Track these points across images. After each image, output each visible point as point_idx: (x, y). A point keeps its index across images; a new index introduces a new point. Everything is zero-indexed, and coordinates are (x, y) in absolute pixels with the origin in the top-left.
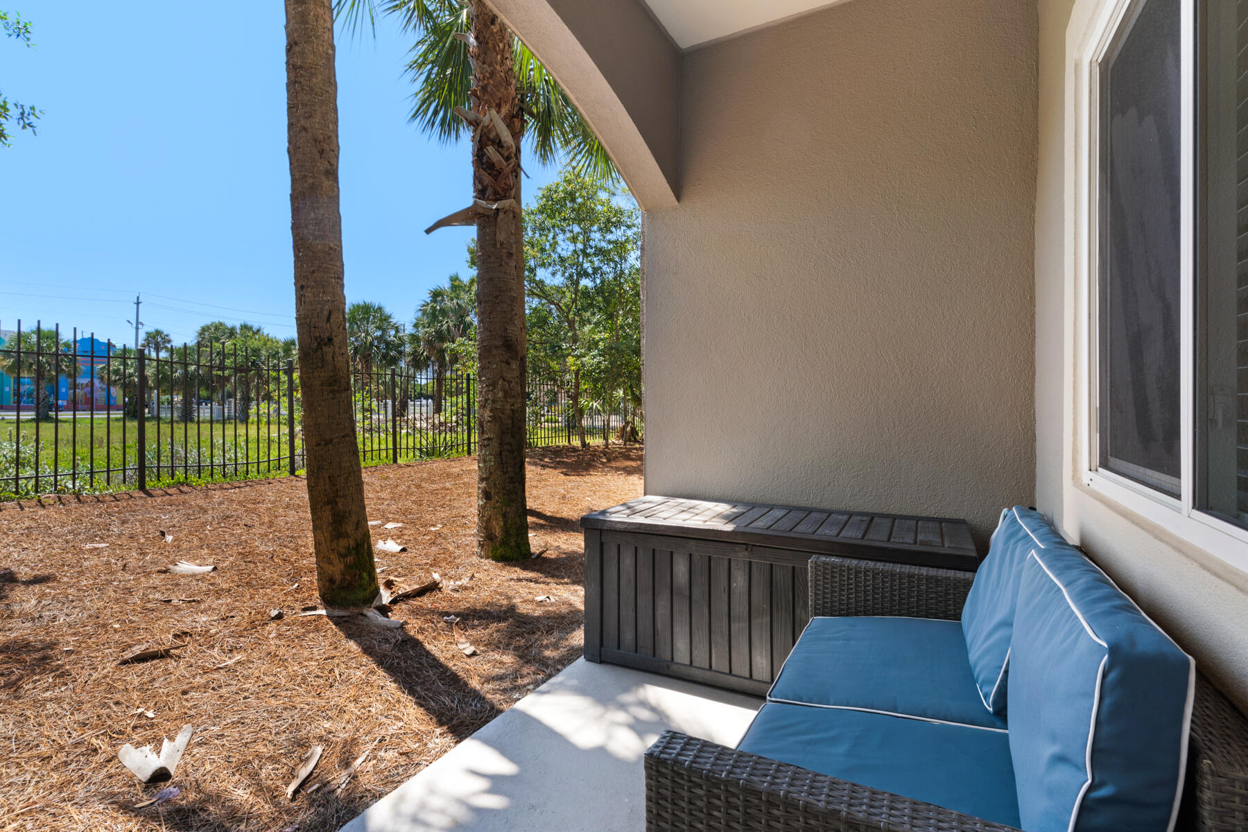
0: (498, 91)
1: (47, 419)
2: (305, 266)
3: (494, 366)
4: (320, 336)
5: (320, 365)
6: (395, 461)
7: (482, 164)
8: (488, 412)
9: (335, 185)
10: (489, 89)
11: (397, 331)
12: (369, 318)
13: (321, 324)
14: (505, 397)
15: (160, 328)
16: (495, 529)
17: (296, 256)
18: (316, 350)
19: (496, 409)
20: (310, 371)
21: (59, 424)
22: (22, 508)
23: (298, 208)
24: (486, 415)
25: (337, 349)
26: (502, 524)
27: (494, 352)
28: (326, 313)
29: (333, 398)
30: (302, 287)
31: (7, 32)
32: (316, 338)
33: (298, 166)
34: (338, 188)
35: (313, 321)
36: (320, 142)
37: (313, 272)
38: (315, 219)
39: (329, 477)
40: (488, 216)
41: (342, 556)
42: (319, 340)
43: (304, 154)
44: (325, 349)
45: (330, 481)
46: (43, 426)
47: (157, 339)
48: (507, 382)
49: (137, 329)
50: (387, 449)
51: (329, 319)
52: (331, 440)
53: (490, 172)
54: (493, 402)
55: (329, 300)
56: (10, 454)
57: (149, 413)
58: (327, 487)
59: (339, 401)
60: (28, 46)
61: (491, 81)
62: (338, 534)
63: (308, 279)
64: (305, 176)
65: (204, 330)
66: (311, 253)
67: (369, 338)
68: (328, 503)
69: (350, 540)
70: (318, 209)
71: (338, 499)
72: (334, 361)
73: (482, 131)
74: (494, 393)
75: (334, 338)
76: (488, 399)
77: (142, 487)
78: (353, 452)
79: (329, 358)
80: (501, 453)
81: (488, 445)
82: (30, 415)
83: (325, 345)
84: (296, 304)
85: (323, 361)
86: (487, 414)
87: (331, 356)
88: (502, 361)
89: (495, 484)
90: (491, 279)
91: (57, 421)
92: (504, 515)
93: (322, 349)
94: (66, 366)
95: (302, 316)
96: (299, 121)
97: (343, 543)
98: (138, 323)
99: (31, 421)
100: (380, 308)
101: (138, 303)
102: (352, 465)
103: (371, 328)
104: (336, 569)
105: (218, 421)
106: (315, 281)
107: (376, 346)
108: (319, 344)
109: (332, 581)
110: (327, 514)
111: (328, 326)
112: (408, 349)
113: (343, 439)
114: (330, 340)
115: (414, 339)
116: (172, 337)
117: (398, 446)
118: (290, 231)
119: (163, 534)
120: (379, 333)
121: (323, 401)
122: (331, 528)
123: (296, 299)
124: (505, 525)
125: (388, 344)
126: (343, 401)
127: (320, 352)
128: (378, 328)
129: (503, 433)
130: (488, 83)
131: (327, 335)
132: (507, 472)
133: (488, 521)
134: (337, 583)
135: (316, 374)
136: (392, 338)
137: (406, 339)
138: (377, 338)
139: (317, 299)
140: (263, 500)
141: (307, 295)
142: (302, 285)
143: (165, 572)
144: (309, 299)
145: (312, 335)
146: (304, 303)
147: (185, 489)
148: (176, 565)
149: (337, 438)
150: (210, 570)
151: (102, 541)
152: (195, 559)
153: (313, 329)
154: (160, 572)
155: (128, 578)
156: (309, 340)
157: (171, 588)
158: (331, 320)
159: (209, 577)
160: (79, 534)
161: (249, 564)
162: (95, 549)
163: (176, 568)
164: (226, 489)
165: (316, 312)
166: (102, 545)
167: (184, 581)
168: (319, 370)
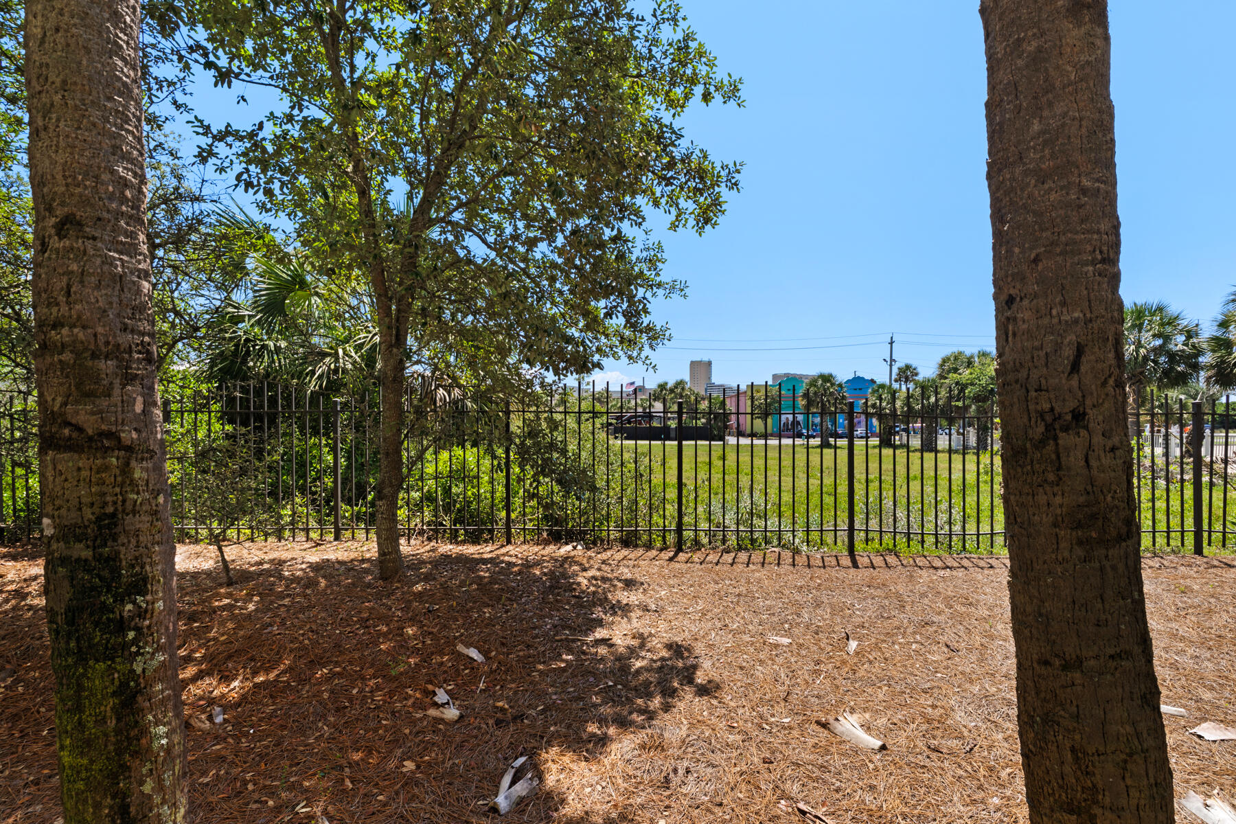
1: (828, 446)
2: (1017, 250)
4: (1052, 409)
6: (1198, 550)
9: (1099, 31)
11: (1189, 336)
12: (1142, 324)
13: (1053, 382)
15: (909, 362)
17: (998, 235)
18: (1042, 443)
20: (1026, 489)
21: (838, 451)
22: (748, 565)
23: (1001, 124)
25: (1098, 439)
28: (1068, 352)
30: (1010, 301)
32: (1041, 415)
34: (1107, 39)
35: (1035, 375)
37: (1036, 260)
38: (1042, 132)
42: (1049, 418)
44: (1065, 439)
45: (1077, 760)
46: (825, 451)
47: (907, 373)
49: (891, 366)
50: (1183, 532)
51: (1075, 367)
55: (1076, 321)
57: (900, 441)
58: (1067, 769)
59: (1102, 569)
63: (1024, 279)
64: (1020, 44)
65: (946, 360)
66: (1030, 218)
67: (1143, 351)
70: (1051, 105)
72: (1088, 467)
75: (1091, 413)
77: (851, 551)
78: (1143, 697)
79: (1075, 460)
82: (816, 442)
83: (1066, 429)
84: (997, 338)
85: (1059, 468)
87: (1080, 455)
91: (836, 447)
93: (1056, 438)
95: (1009, 367)
98: (892, 360)
99: (817, 447)
100: (1161, 309)
101: (891, 343)
102: (1138, 735)
103: (1146, 337)
105: (956, 452)
106: (1041, 281)
107: (1153, 361)
108: (1049, 427)
111: (1074, 383)
112: (1206, 359)
113: (1112, 664)
114: (1079, 417)
116: (919, 370)
117: (1206, 527)
118: (986, 183)
119: (849, 637)
123: (997, 328)
126: (1114, 568)
127: (1051, 446)
128: (1158, 335)
131: (1072, 404)
135: (1042, 499)
136: (1180, 347)
138: (1154, 350)
139: (1046, 321)
140: (978, 601)
141: (1020, 315)
142: (1010, 296)
143: (825, 726)
144: (1025, 326)
145: (1032, 407)
146: (1014, 335)
147: (891, 560)
148: (837, 719)
149: (1097, 657)
150: (877, 747)
151: (788, 633)
152: (865, 710)
153: (1033, 394)
154: (818, 723)
155: (785, 720)
156: (1025, 420)
157: (817, 773)
158: (1083, 369)
159: (871, 766)
160: (774, 614)
161: (934, 755)
162: (777, 646)
163: (836, 724)
164: (936, 568)
165: (1042, 354)
166: (786, 641)
167: (837, 761)
168: (1048, 488)
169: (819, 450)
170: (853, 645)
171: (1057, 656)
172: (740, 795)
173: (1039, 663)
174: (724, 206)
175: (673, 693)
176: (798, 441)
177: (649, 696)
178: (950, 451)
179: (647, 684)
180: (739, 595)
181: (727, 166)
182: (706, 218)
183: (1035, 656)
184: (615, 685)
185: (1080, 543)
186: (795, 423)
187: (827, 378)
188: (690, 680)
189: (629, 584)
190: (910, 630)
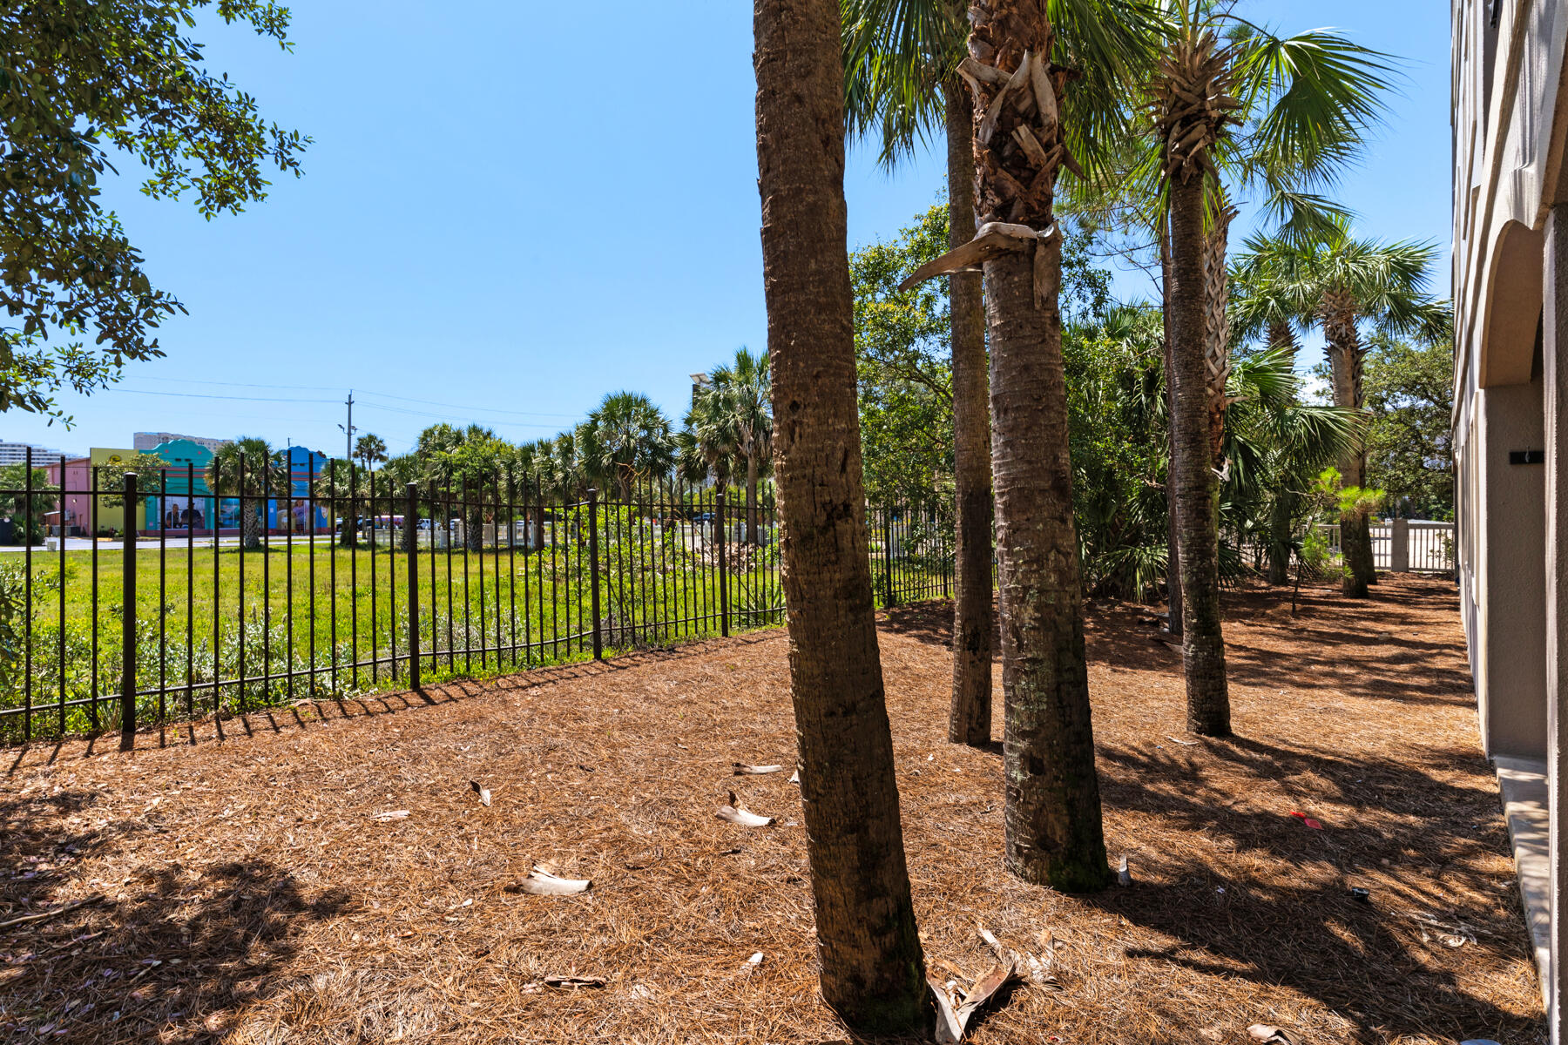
0: (1029, 25)
1: (256, 547)
2: (801, 364)
3: (1040, 527)
4: (831, 501)
5: (833, 558)
6: (725, 632)
7: (1002, 160)
8: (1030, 610)
10: (1013, 24)
11: (666, 431)
12: (630, 413)
13: (831, 478)
14: (1061, 583)
15: (374, 432)
16: (1053, 829)
18: (824, 530)
19: (1047, 605)
21: (270, 555)
22: (277, 730)
24: (1026, 617)
26: (1067, 820)
27: (1039, 500)
28: (839, 455)
29: (855, 623)
31: (257, 27)
32: (824, 505)
33: (784, 172)
35: (818, 472)
36: (824, 122)
37: (817, 376)
39: (854, 779)
40: (1016, 254)
41: (876, 932)
42: (829, 508)
43: (797, 148)
44: (839, 526)
46: (249, 556)
47: (370, 447)
48: (1064, 555)
49: (349, 434)
51: (844, 466)
52: (854, 705)
53: (1015, 172)
54: (1041, 591)
55: (844, 431)
56: (255, 642)
57: (364, 538)
60: (283, 45)
61: (1015, 10)
62: (868, 891)
63: (807, 390)
64: (799, 191)
65: (428, 434)
66: (812, 339)
67: (631, 440)
68: (852, 829)
69: (889, 900)
70: (822, 252)
71: (870, 822)
72: (854, 548)
73: (1006, 98)
74: (1041, 576)
75: (854, 503)
76: (1031, 587)
77: (415, 686)
79: (846, 543)
80: (1058, 689)
81: (1034, 672)
82: (233, 542)
83: (839, 518)
85: (837, 550)
86: (1028, 615)
87: (849, 537)
88: (1053, 518)
89: (1050, 746)
90: (1026, 368)
91: (266, 550)
92: (1070, 804)
93: (834, 525)
94: (277, 484)
96: (788, 84)
97: (878, 905)
98: (350, 427)
99: (234, 550)
100: (644, 401)
101: (350, 403)
103: (634, 427)
104: (866, 958)
105: (441, 551)
106: (821, 394)
107: (640, 452)
108: (829, 516)
109: (857, 980)
110: (849, 851)
112: (678, 453)
113: (872, 702)
114: (847, 506)
115: (689, 440)
117: (728, 611)
119: (476, 788)
120: (643, 434)
121: (838, 627)
122: (856, 878)
124: (1072, 822)
125: (653, 446)
127: (831, 532)
128: (642, 427)
129: (1060, 650)
130: (1010, 14)
131: (842, 497)
132: (1070, 723)
133: (1038, 812)
134: (868, 985)
136: (660, 440)
137: (677, 440)
138: (641, 440)
139: (825, 427)
140: (585, 713)
141: (805, 420)
142: (794, 402)
143: (516, 890)
144: (810, 430)
145: (818, 499)
146: (801, 436)
147: (470, 687)
148: (530, 876)
149: (863, 700)
150: (584, 888)
151: (397, 803)
152: (548, 857)
153: (818, 487)
154: (508, 890)
155: (465, 903)
156: (812, 510)
157: (544, 939)
158: (849, 469)
159: (590, 909)
160: (362, 786)
161: (637, 874)
162: (394, 823)
163: (531, 882)
164: (524, 688)
165: (823, 455)
166: (402, 814)
167: (556, 919)
168: (830, 566)
169: (238, 555)
170: (486, 795)
171: (840, 705)
172: (476, 1004)
173: (826, 716)
174: (265, 189)
175: (279, 930)
176: (201, 543)
177: (241, 950)
178: (433, 551)
179: (223, 934)
180: (294, 773)
181: (281, 133)
182: (221, 195)
183: (823, 711)
184: (166, 962)
185: (851, 609)
186: (191, 513)
187: (258, 447)
188: (296, 905)
189: (68, 803)
190: (537, 761)
